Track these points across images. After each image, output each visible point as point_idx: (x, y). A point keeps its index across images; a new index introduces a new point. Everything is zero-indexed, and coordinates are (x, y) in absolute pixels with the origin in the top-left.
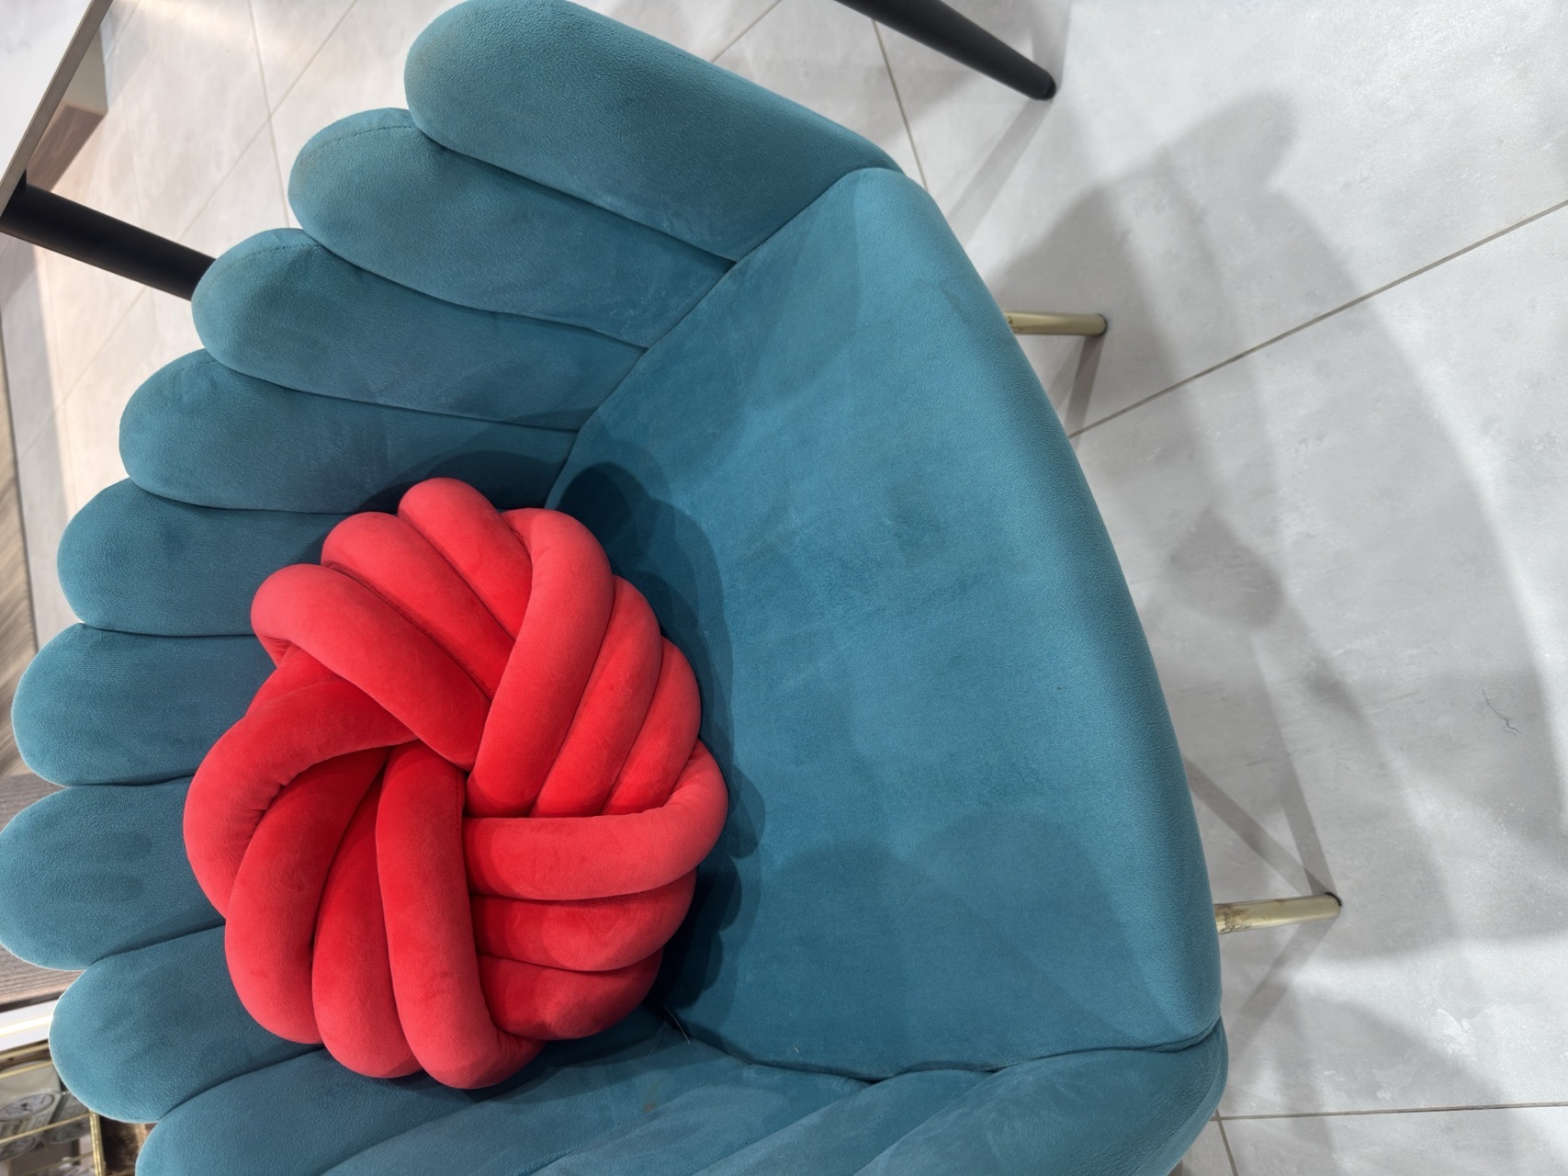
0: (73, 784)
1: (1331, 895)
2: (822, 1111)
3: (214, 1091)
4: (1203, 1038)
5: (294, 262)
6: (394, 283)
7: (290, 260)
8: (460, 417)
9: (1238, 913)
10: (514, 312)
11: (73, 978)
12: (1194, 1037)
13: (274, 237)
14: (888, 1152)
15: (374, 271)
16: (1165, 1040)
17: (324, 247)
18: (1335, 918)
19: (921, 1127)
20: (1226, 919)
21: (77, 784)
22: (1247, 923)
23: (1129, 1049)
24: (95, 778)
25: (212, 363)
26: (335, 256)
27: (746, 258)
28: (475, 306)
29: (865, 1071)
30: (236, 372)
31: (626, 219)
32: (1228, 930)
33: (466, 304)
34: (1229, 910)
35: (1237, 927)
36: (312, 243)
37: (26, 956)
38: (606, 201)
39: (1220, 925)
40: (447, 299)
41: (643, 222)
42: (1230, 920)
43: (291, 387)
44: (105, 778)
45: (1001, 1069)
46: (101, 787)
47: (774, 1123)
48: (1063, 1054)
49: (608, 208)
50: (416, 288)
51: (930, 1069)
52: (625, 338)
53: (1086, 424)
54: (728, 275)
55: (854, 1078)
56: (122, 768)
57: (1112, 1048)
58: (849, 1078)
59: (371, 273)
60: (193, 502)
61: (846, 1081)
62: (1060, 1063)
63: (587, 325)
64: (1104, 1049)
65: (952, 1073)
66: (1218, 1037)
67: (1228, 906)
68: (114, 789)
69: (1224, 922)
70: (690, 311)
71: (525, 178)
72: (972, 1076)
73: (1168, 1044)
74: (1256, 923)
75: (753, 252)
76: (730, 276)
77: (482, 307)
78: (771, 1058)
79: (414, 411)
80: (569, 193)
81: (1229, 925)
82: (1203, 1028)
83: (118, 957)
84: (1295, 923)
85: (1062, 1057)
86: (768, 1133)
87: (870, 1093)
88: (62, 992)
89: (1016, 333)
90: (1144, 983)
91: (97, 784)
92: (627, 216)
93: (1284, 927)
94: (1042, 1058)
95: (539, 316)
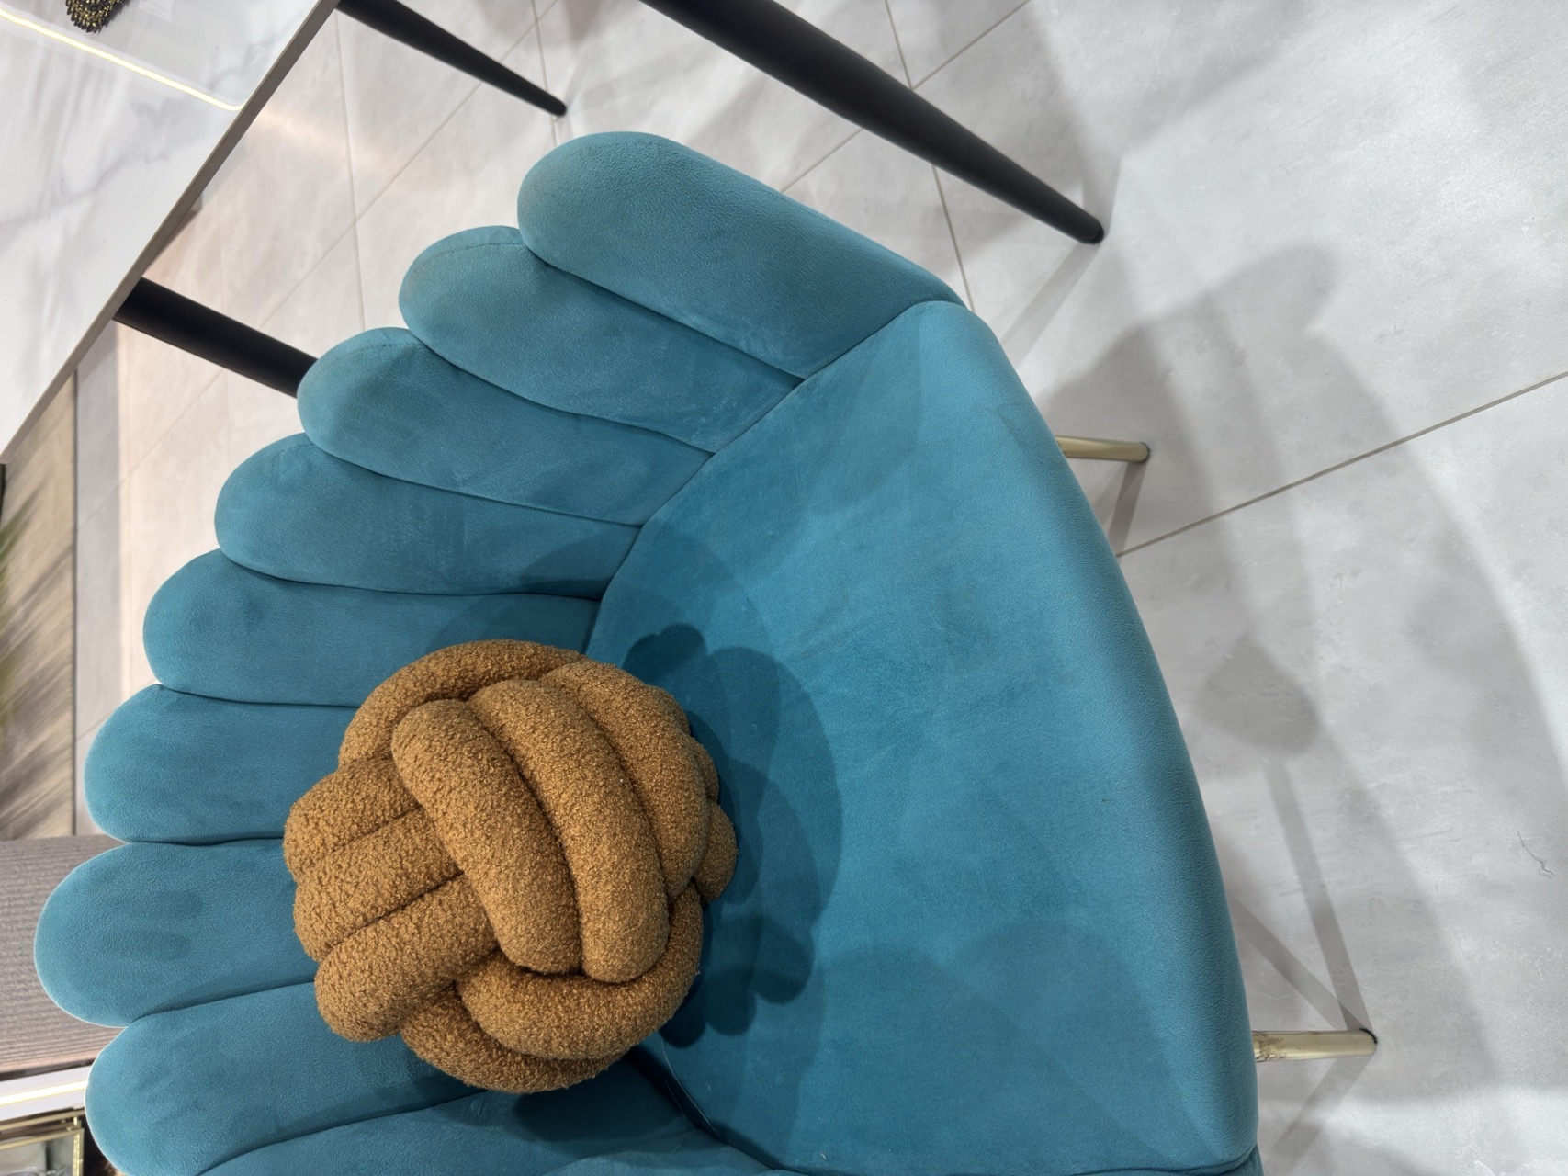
0: (133, 840)
1: (1366, 1031)
4: (1239, 1164)
5: (398, 359)
6: (488, 383)
7: (395, 357)
8: (535, 509)
9: (1273, 1042)
10: (595, 415)
12: (1230, 1163)
13: (381, 335)
15: (470, 370)
16: (1202, 1163)
17: (427, 347)
18: (1372, 1054)
20: (1261, 1047)
21: (138, 840)
22: (1283, 1052)
24: (155, 835)
25: (310, 447)
26: (437, 355)
27: (814, 376)
28: (560, 408)
30: (332, 456)
31: (707, 336)
32: (1263, 1059)
33: (552, 406)
34: (1266, 1039)
35: (1273, 1056)
36: (416, 342)
39: (1257, 1053)
40: (536, 401)
41: (722, 341)
42: (1265, 1048)
43: (381, 473)
44: (165, 836)
46: (160, 845)
49: (692, 326)
50: (509, 389)
52: (694, 442)
53: (1126, 548)
54: (795, 390)
56: (181, 828)
57: (1146, 1169)
59: (467, 373)
60: (276, 575)
63: (661, 430)
64: (1139, 1169)
66: (1254, 1165)
67: (1263, 1034)
68: (171, 847)
69: (1260, 1050)
70: (757, 422)
71: (619, 296)
73: (1204, 1167)
74: (1292, 1054)
75: (821, 371)
76: (798, 392)
77: (566, 409)
78: (797, 1162)
79: (493, 501)
80: (658, 311)
81: (1264, 1053)
82: (1233, 1158)
84: (1331, 1058)
89: (1066, 456)
90: (1181, 1103)
91: (157, 842)
92: (708, 334)
93: (1319, 1061)
95: (617, 420)
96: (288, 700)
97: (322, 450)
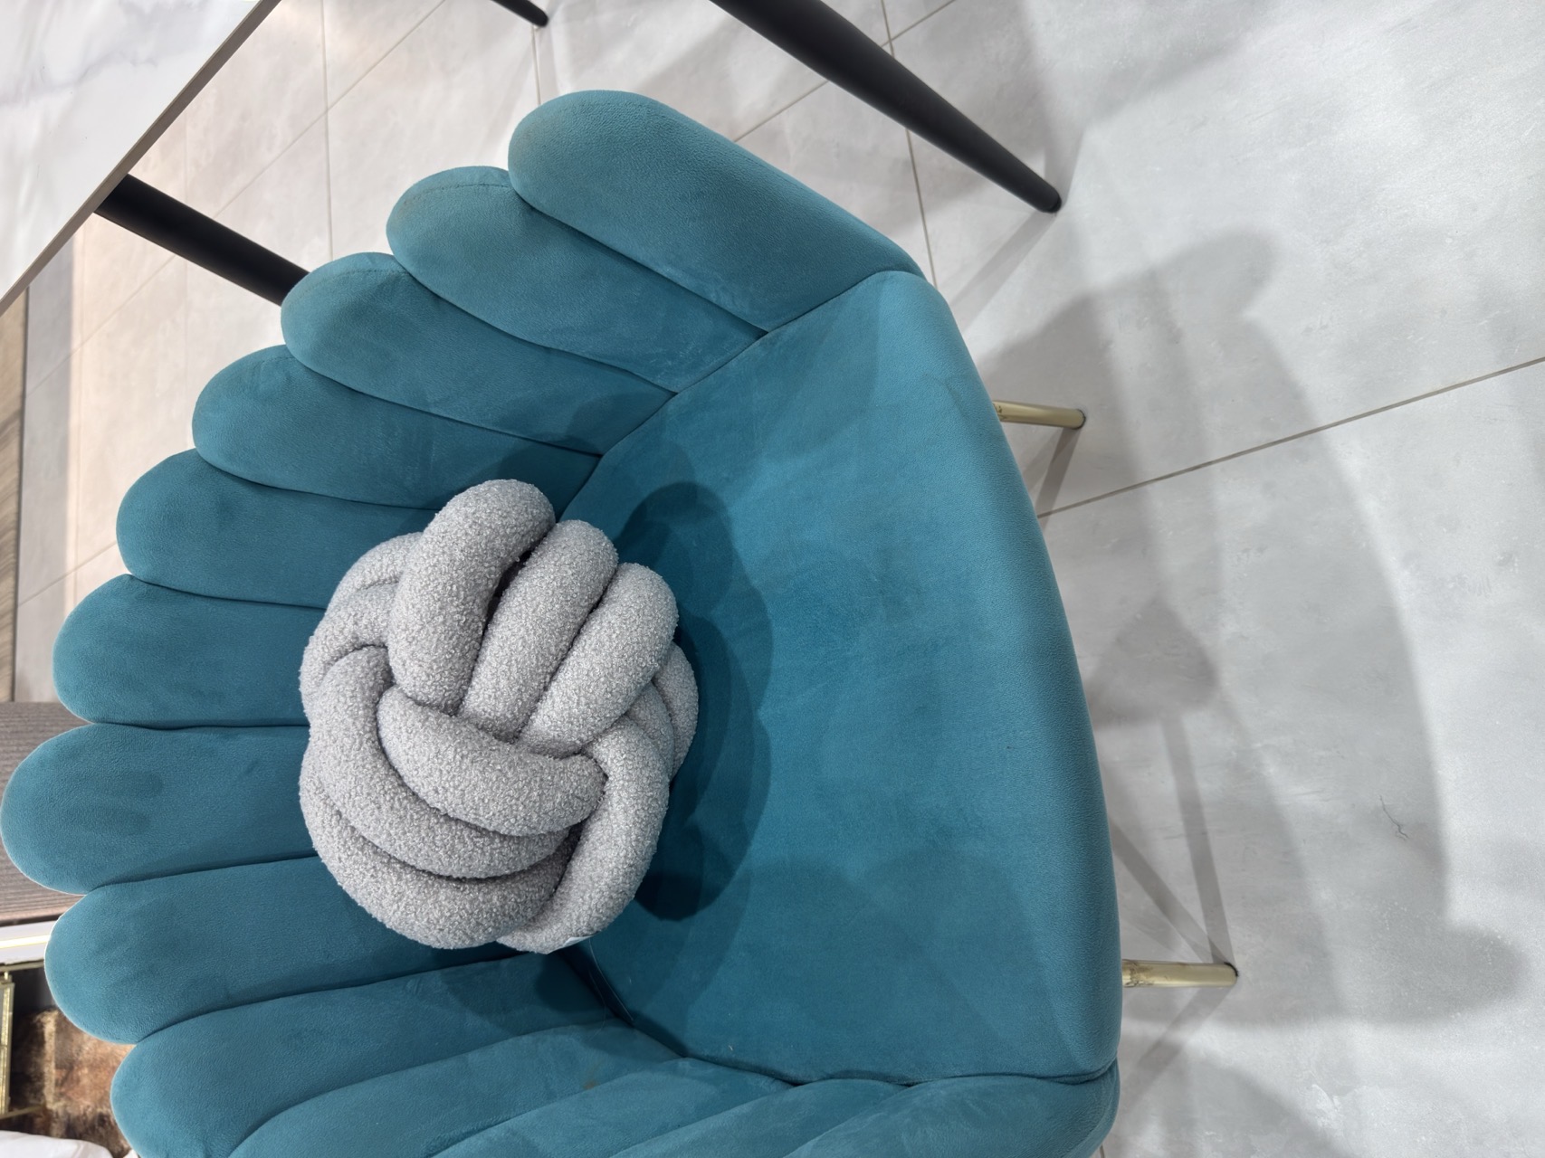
0: (97, 720)
1: (1229, 965)
2: (752, 1103)
3: (192, 1021)
4: (1099, 1075)
5: (381, 286)
6: (467, 313)
7: (380, 282)
8: (500, 433)
9: (1143, 970)
10: (566, 350)
11: (73, 902)
12: (1091, 1073)
13: (367, 260)
14: (811, 1144)
15: (451, 301)
16: (1066, 1072)
17: (411, 275)
18: (1231, 987)
19: (842, 1126)
20: (1131, 974)
21: (103, 721)
22: (1151, 980)
23: (1032, 1076)
24: (120, 718)
25: (290, 359)
26: (419, 284)
27: (778, 330)
28: (533, 341)
29: (792, 1073)
30: (310, 369)
31: (679, 286)
32: (1132, 985)
33: (526, 338)
34: (1135, 967)
35: (1140, 982)
36: (401, 270)
37: (35, 876)
38: (666, 271)
39: (1126, 979)
40: (511, 333)
41: (693, 291)
42: (1135, 976)
43: (357, 390)
44: (129, 719)
45: (917, 1083)
46: (124, 727)
47: (704, 1111)
48: (974, 1076)
49: (666, 276)
50: (486, 320)
51: (852, 1078)
52: (658, 382)
53: (1055, 508)
54: (759, 342)
55: (781, 1080)
56: (147, 713)
57: (1018, 1075)
58: (777, 1079)
59: (447, 302)
60: (250, 479)
61: (772, 1082)
62: (971, 1083)
63: (628, 368)
64: (1011, 1074)
65: (872, 1082)
66: (1112, 1076)
67: (1134, 962)
68: (135, 730)
69: (1129, 977)
70: (720, 368)
71: (598, 242)
72: (889, 1087)
73: (1067, 1076)
74: (1159, 981)
75: (784, 326)
76: (761, 344)
77: (540, 342)
78: (706, 1052)
79: (461, 422)
80: (634, 259)
81: (1134, 980)
82: (1100, 1066)
83: (118, 887)
84: (1194, 987)
85: (973, 1078)
86: (700, 1118)
87: (794, 1093)
88: (60, 915)
89: (1001, 420)
90: (1053, 1019)
91: (120, 724)
92: (681, 284)
93: (1185, 989)
94: (955, 1077)
95: (587, 356)
96: (254, 597)
97: (302, 364)
